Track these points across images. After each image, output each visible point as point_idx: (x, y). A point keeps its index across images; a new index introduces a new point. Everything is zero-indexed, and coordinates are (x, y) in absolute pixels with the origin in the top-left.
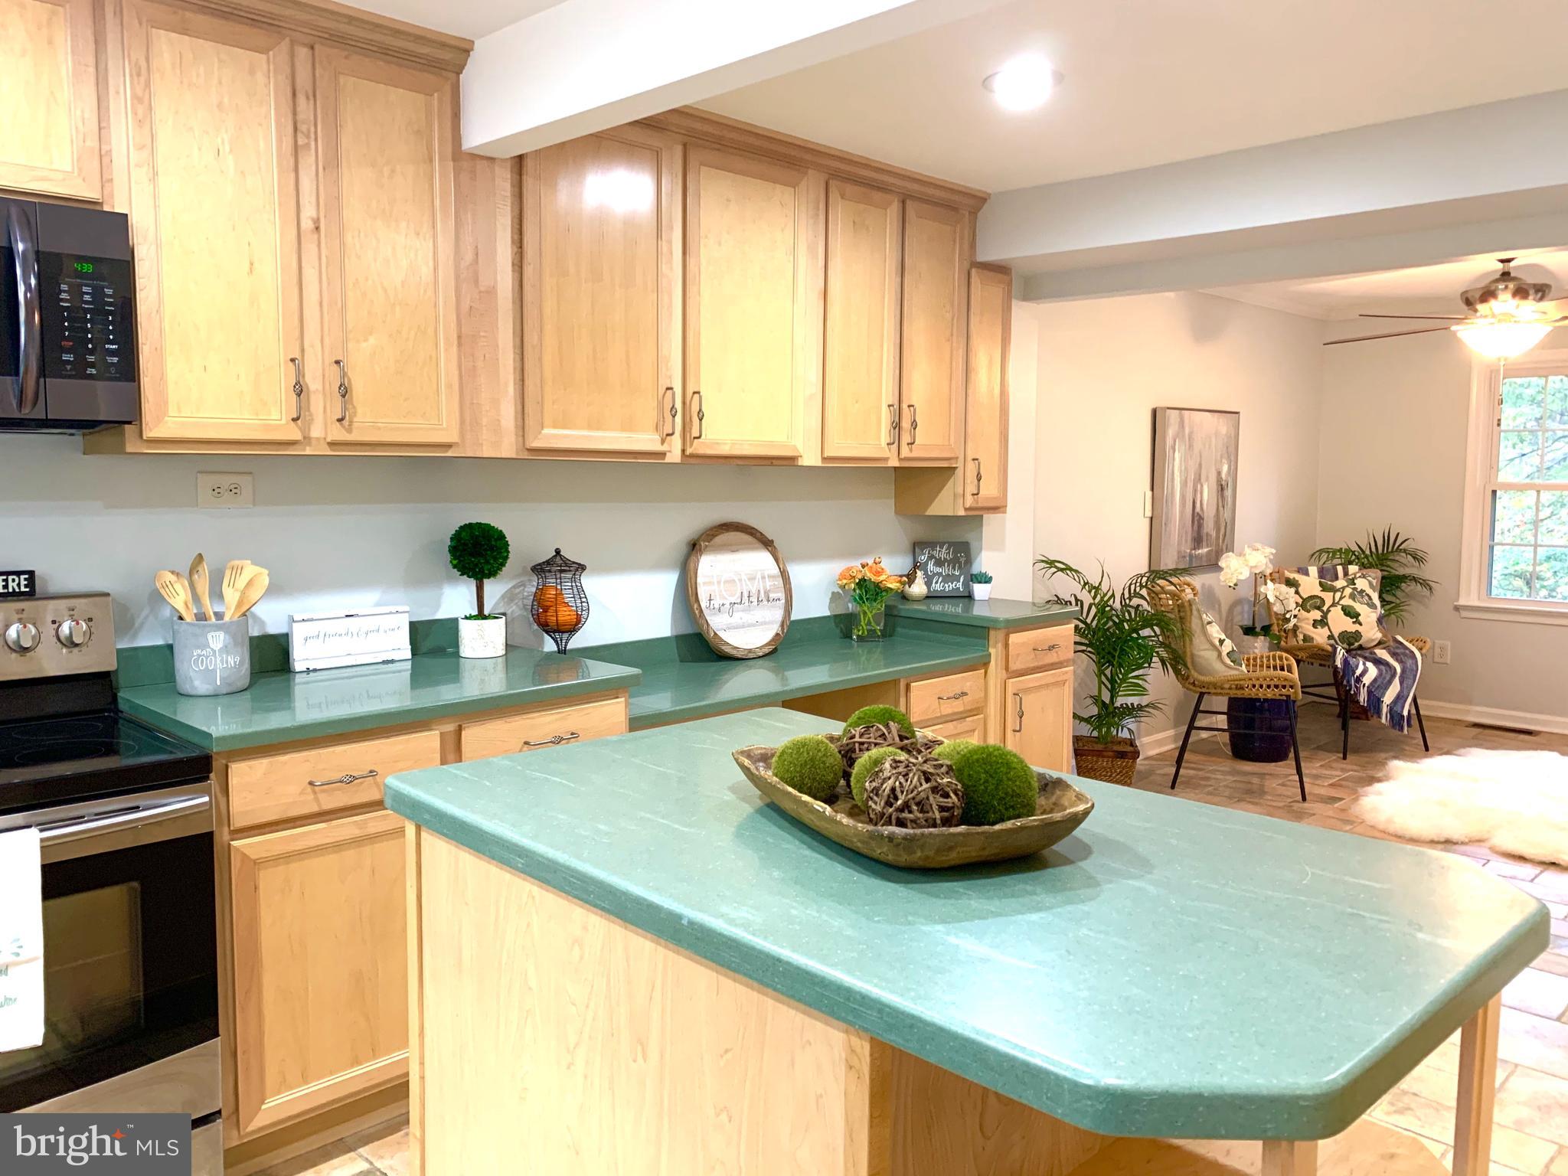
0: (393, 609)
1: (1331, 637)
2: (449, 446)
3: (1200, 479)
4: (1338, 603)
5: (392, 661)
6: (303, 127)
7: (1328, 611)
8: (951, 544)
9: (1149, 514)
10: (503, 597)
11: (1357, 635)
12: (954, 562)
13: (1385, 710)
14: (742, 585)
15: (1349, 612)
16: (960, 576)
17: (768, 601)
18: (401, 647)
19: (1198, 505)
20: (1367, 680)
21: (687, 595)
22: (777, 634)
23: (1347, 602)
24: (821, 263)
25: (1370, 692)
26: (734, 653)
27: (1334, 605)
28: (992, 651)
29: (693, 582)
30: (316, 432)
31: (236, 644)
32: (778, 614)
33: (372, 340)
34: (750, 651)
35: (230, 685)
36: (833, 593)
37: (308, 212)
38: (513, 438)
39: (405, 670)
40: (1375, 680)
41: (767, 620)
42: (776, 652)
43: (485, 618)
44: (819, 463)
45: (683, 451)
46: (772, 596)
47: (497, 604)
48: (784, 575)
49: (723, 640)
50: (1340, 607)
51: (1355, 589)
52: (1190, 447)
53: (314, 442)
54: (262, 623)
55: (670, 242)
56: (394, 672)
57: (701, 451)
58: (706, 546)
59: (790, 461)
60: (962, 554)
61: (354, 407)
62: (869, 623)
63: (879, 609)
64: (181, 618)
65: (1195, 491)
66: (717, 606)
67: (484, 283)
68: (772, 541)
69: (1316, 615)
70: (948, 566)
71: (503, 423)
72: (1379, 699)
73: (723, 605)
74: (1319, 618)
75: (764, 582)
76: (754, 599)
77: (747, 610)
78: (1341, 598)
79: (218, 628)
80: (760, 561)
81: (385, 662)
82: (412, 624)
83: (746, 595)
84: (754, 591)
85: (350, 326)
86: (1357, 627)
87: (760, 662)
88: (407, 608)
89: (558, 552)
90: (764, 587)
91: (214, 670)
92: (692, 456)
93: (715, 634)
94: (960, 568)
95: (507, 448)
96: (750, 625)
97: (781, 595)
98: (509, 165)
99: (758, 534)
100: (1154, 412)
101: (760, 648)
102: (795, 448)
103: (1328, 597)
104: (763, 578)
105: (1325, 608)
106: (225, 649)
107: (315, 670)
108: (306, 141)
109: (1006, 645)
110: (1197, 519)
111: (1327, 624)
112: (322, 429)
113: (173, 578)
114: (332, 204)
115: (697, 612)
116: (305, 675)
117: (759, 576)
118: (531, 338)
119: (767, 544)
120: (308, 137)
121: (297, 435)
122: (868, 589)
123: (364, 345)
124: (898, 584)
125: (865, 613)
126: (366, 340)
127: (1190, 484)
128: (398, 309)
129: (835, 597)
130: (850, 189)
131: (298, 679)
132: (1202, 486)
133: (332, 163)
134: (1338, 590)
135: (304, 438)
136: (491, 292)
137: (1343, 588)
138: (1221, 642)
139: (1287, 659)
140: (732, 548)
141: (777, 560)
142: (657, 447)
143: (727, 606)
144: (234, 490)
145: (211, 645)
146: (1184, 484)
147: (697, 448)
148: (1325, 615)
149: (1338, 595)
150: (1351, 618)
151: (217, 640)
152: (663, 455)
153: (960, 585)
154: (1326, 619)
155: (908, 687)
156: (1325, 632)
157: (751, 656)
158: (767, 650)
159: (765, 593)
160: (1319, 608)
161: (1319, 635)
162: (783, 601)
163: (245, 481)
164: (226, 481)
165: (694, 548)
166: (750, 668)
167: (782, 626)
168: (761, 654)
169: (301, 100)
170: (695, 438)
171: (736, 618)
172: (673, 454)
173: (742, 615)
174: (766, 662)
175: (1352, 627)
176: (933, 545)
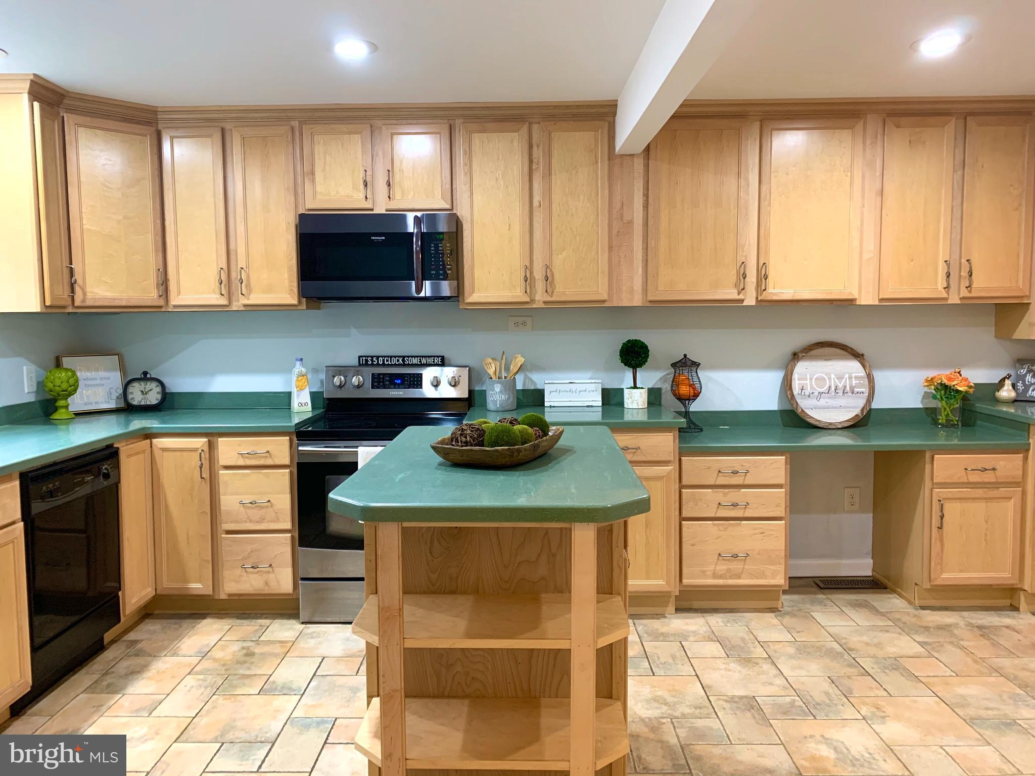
0: (593, 381)
2: (604, 301)
5: (592, 406)
6: (535, 160)
10: (661, 379)
14: (830, 382)
17: (853, 393)
18: (597, 400)
21: (787, 385)
22: (857, 415)
24: (878, 173)
26: (817, 424)
28: (1030, 440)
29: (790, 377)
30: (538, 297)
31: (506, 390)
32: (860, 402)
33: (564, 253)
34: (831, 424)
35: (503, 407)
36: (926, 392)
37: (537, 199)
38: (640, 296)
39: (599, 412)
41: (850, 405)
42: (858, 425)
43: (638, 388)
44: (877, 303)
45: (757, 298)
46: (857, 390)
47: (656, 382)
48: (870, 378)
49: (808, 415)
53: (537, 302)
54: (535, 384)
56: (593, 412)
57: (769, 298)
58: (803, 356)
59: (851, 302)
61: (555, 286)
62: (947, 415)
63: (956, 405)
64: (491, 378)
66: (807, 393)
67: (626, 218)
68: (863, 355)
71: (635, 288)
73: (813, 393)
75: (851, 381)
76: (841, 392)
77: (834, 398)
79: (498, 382)
80: (854, 367)
81: (587, 406)
82: (603, 389)
83: (833, 388)
84: (840, 386)
85: (554, 248)
87: (839, 432)
88: (600, 381)
89: (685, 356)
90: (851, 384)
91: (497, 400)
92: (762, 301)
93: (802, 410)
95: (637, 301)
96: (836, 408)
97: (866, 390)
98: (642, 156)
99: (849, 350)
101: (840, 423)
102: (851, 294)
104: (850, 378)
106: (501, 392)
107: (554, 407)
108: (536, 166)
112: (540, 297)
113: (491, 361)
114: (548, 192)
115: (789, 396)
116: (549, 408)
118: (652, 243)
119: (857, 356)
120: (538, 164)
121: (527, 299)
122: (945, 390)
123: (560, 256)
124: (966, 388)
125: (945, 409)
126: (561, 254)
128: (578, 238)
129: (926, 395)
130: (904, 120)
131: (546, 409)
133: (548, 173)
135: (531, 300)
136: (631, 223)
140: (827, 358)
141: (864, 366)
142: (735, 296)
143: (816, 394)
144: (524, 324)
145: (496, 390)
147: (765, 296)
151: (498, 388)
152: (742, 301)
155: (933, 457)
157: (830, 427)
158: (846, 425)
159: (850, 388)
162: (867, 394)
163: (529, 320)
164: (520, 320)
165: (796, 357)
166: (830, 435)
167: (862, 410)
168: (840, 427)
169: (535, 148)
170: (764, 290)
171: (823, 402)
172: (750, 301)
173: (828, 400)
174: (845, 432)
176: (1031, 362)
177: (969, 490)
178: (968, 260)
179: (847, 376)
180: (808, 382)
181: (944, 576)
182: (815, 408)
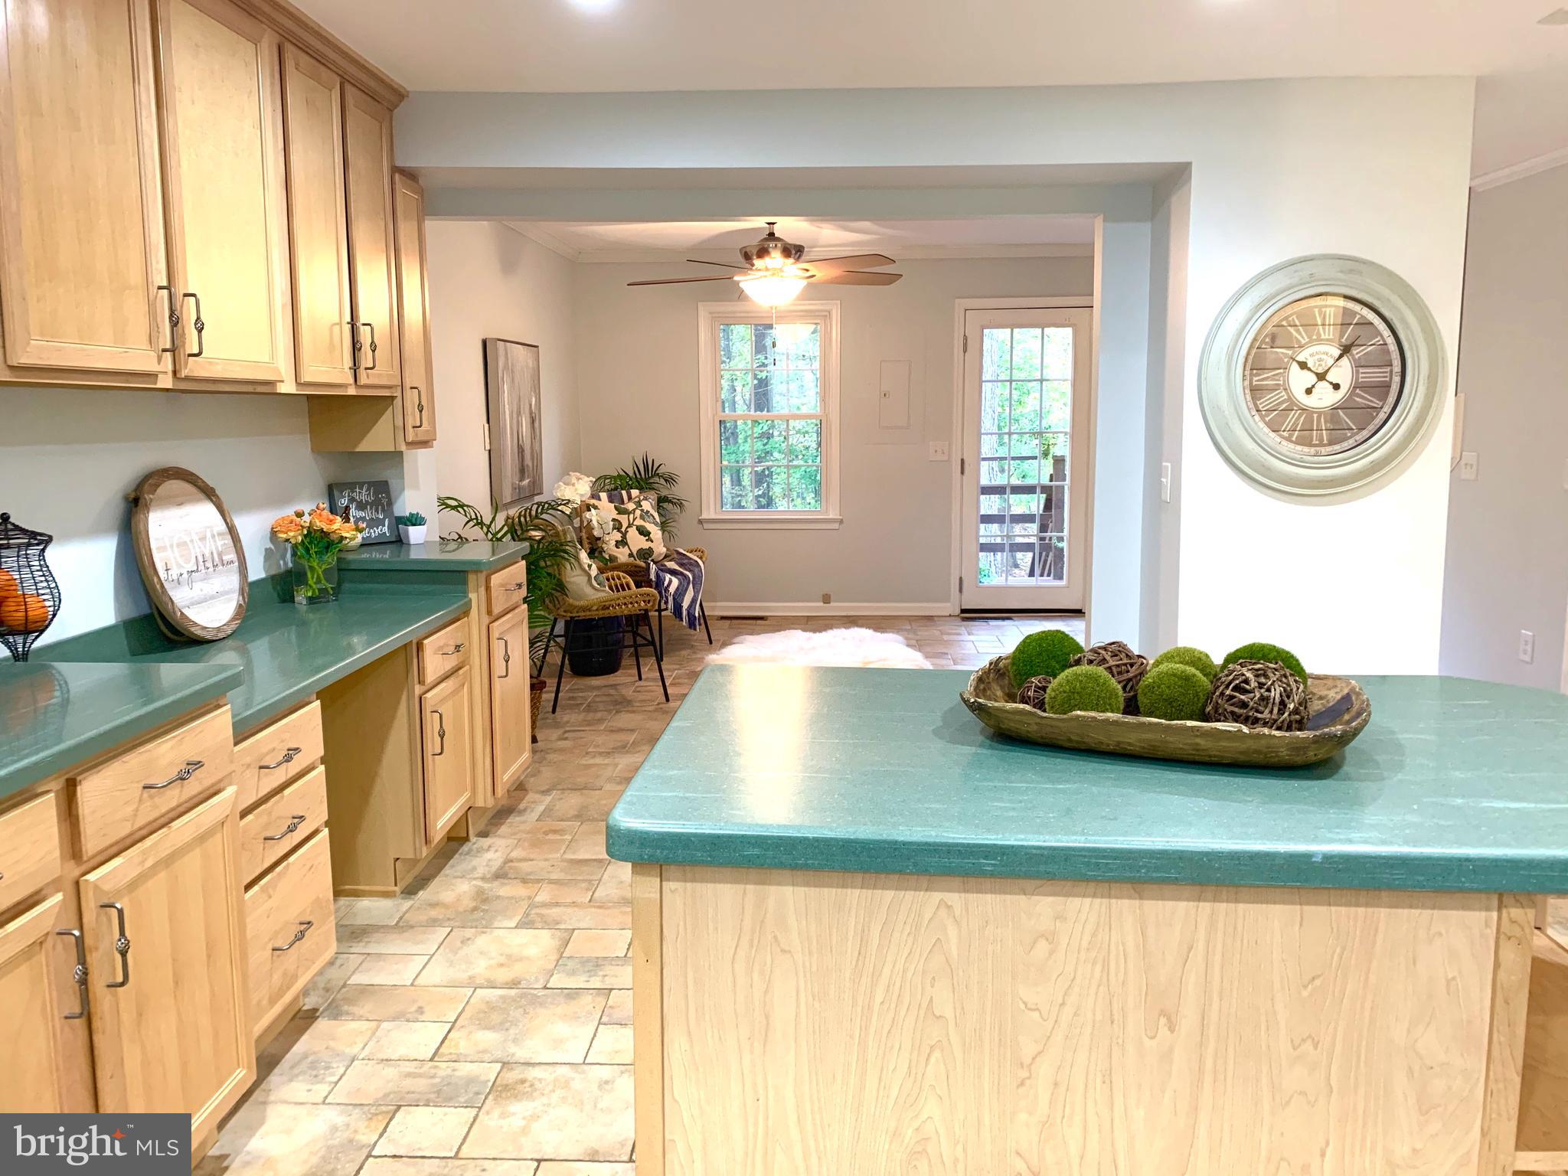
1: (631, 555)
3: (520, 413)
4: (632, 524)
7: (626, 532)
8: (371, 484)
9: (488, 448)
11: (650, 551)
12: (376, 504)
13: (685, 613)
14: (194, 548)
15: (643, 532)
16: (384, 519)
17: (223, 565)
19: (520, 437)
20: (672, 589)
22: (241, 605)
23: (639, 522)
25: (674, 599)
26: (206, 633)
27: (630, 526)
28: (473, 596)
29: (146, 543)
32: (233, 581)
34: (219, 629)
36: (266, 550)
40: (678, 588)
41: (226, 589)
45: (176, 373)
46: (226, 558)
48: (232, 530)
49: (190, 621)
50: (634, 528)
51: (642, 510)
60: (382, 494)
62: (319, 581)
63: (330, 563)
65: (518, 424)
66: (175, 577)
68: (214, 490)
69: (617, 536)
70: (371, 509)
72: (680, 604)
73: (181, 575)
74: (620, 539)
75: (215, 541)
76: (209, 564)
77: (205, 579)
78: (634, 520)
80: (203, 515)
83: (201, 559)
84: (207, 553)
86: (650, 544)
90: (217, 548)
93: (182, 613)
94: (383, 510)
96: (212, 598)
97: (232, 556)
99: (199, 482)
100: (485, 343)
101: (227, 624)
103: (624, 519)
104: (213, 536)
105: (623, 530)
109: (488, 588)
110: (521, 450)
111: (627, 544)
115: (158, 587)
117: (209, 535)
119: (209, 493)
127: (515, 416)
132: (521, 419)
134: (631, 512)
137: (634, 510)
138: (590, 566)
140: (176, 500)
141: (222, 513)
142: (153, 367)
143: (185, 576)
146: (511, 416)
147: (190, 369)
148: (624, 535)
149: (631, 516)
150: (644, 536)
152: (153, 377)
153: (385, 530)
154: (626, 539)
155: (419, 651)
156: (625, 550)
157: (221, 635)
158: (233, 626)
159: (218, 555)
160: (618, 530)
161: (621, 553)
162: (237, 564)
165: (135, 503)
166: (224, 650)
167: (242, 590)
168: (230, 632)
170: (190, 355)
171: (197, 590)
173: (201, 585)
175: (646, 545)
176: (351, 486)
180: (170, 553)
181: (440, 824)
182: (193, 604)
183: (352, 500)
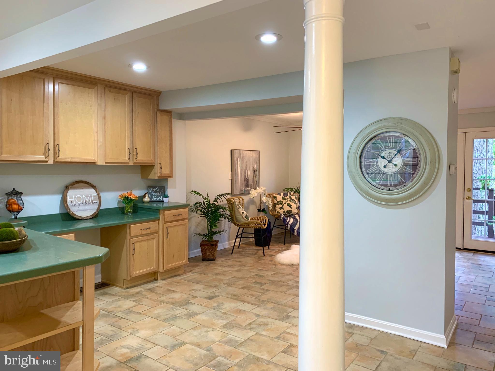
1: (284, 212)
3: (247, 169)
4: (286, 203)
7: (284, 205)
8: (159, 187)
9: (231, 178)
11: (291, 211)
12: (159, 192)
13: (295, 231)
14: (83, 199)
15: (289, 205)
16: (161, 196)
17: (93, 203)
19: (246, 176)
20: (290, 223)
21: (64, 201)
22: (95, 213)
23: (289, 202)
24: (103, 109)
25: (291, 227)
26: (79, 218)
27: (285, 203)
28: (160, 216)
29: (65, 197)
32: (96, 207)
34: (85, 217)
40: (292, 223)
41: (92, 208)
42: (95, 217)
44: (104, 164)
45: (54, 161)
46: (94, 201)
48: (99, 196)
49: (75, 214)
50: (286, 204)
51: (291, 199)
52: (243, 160)
55: (48, 104)
57: (60, 161)
58: (71, 188)
59: (94, 163)
60: (162, 190)
62: (128, 209)
63: (131, 205)
65: (245, 172)
66: (74, 204)
68: (95, 186)
69: (281, 206)
70: (158, 193)
72: (294, 229)
73: (76, 204)
74: (281, 207)
75: (91, 198)
76: (88, 203)
77: (85, 205)
78: (287, 201)
80: (92, 192)
83: (84, 202)
84: (87, 200)
86: (291, 209)
87: (88, 221)
89: (14, 189)
90: (92, 199)
92: (56, 162)
93: (72, 212)
94: (161, 193)
96: (86, 210)
97: (97, 201)
99: (90, 184)
100: (231, 151)
101: (89, 216)
102: (94, 160)
103: (284, 201)
104: (91, 196)
105: (283, 204)
109: (164, 214)
110: (246, 180)
111: (283, 208)
115: (66, 206)
119: (93, 187)
122: (127, 199)
124: (136, 198)
125: (127, 207)
127: (244, 171)
129: (119, 202)
130: (112, 90)
132: (248, 171)
134: (286, 199)
137: (288, 199)
138: (243, 213)
139: (265, 218)
140: (81, 188)
141: (96, 191)
142: (44, 160)
143: (78, 204)
146: (241, 170)
147: (58, 160)
148: (283, 206)
149: (286, 200)
150: (289, 207)
152: (47, 162)
153: (161, 198)
154: (283, 207)
155: (130, 226)
156: (283, 211)
157: (85, 219)
158: (91, 217)
159: (91, 201)
160: (281, 204)
161: (281, 211)
162: (98, 203)
165: (67, 188)
166: (85, 222)
167: (97, 210)
168: (89, 218)
170: (57, 157)
171: (81, 208)
172: (51, 162)
173: (83, 207)
174: (91, 221)
175: (289, 209)
176: (153, 187)
177: (142, 237)
178: (136, 148)
179: (90, 196)
180: (74, 199)
181: (135, 273)
182: (78, 211)
183: (153, 190)
